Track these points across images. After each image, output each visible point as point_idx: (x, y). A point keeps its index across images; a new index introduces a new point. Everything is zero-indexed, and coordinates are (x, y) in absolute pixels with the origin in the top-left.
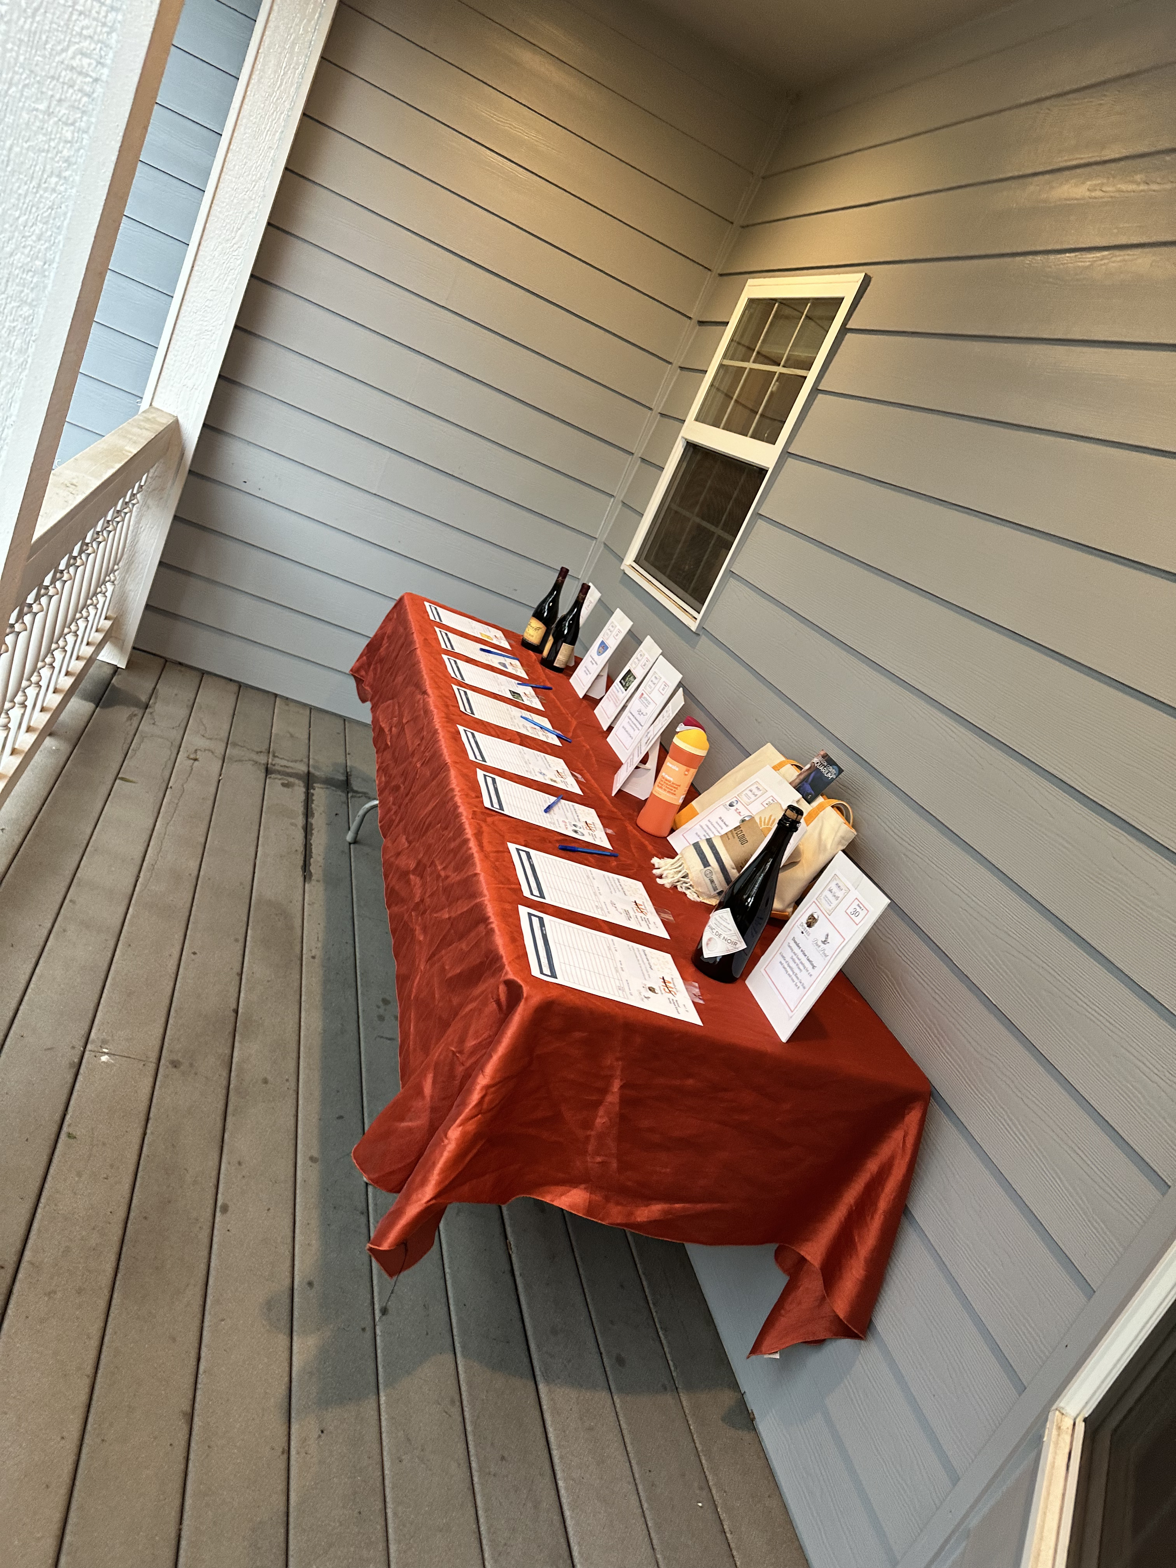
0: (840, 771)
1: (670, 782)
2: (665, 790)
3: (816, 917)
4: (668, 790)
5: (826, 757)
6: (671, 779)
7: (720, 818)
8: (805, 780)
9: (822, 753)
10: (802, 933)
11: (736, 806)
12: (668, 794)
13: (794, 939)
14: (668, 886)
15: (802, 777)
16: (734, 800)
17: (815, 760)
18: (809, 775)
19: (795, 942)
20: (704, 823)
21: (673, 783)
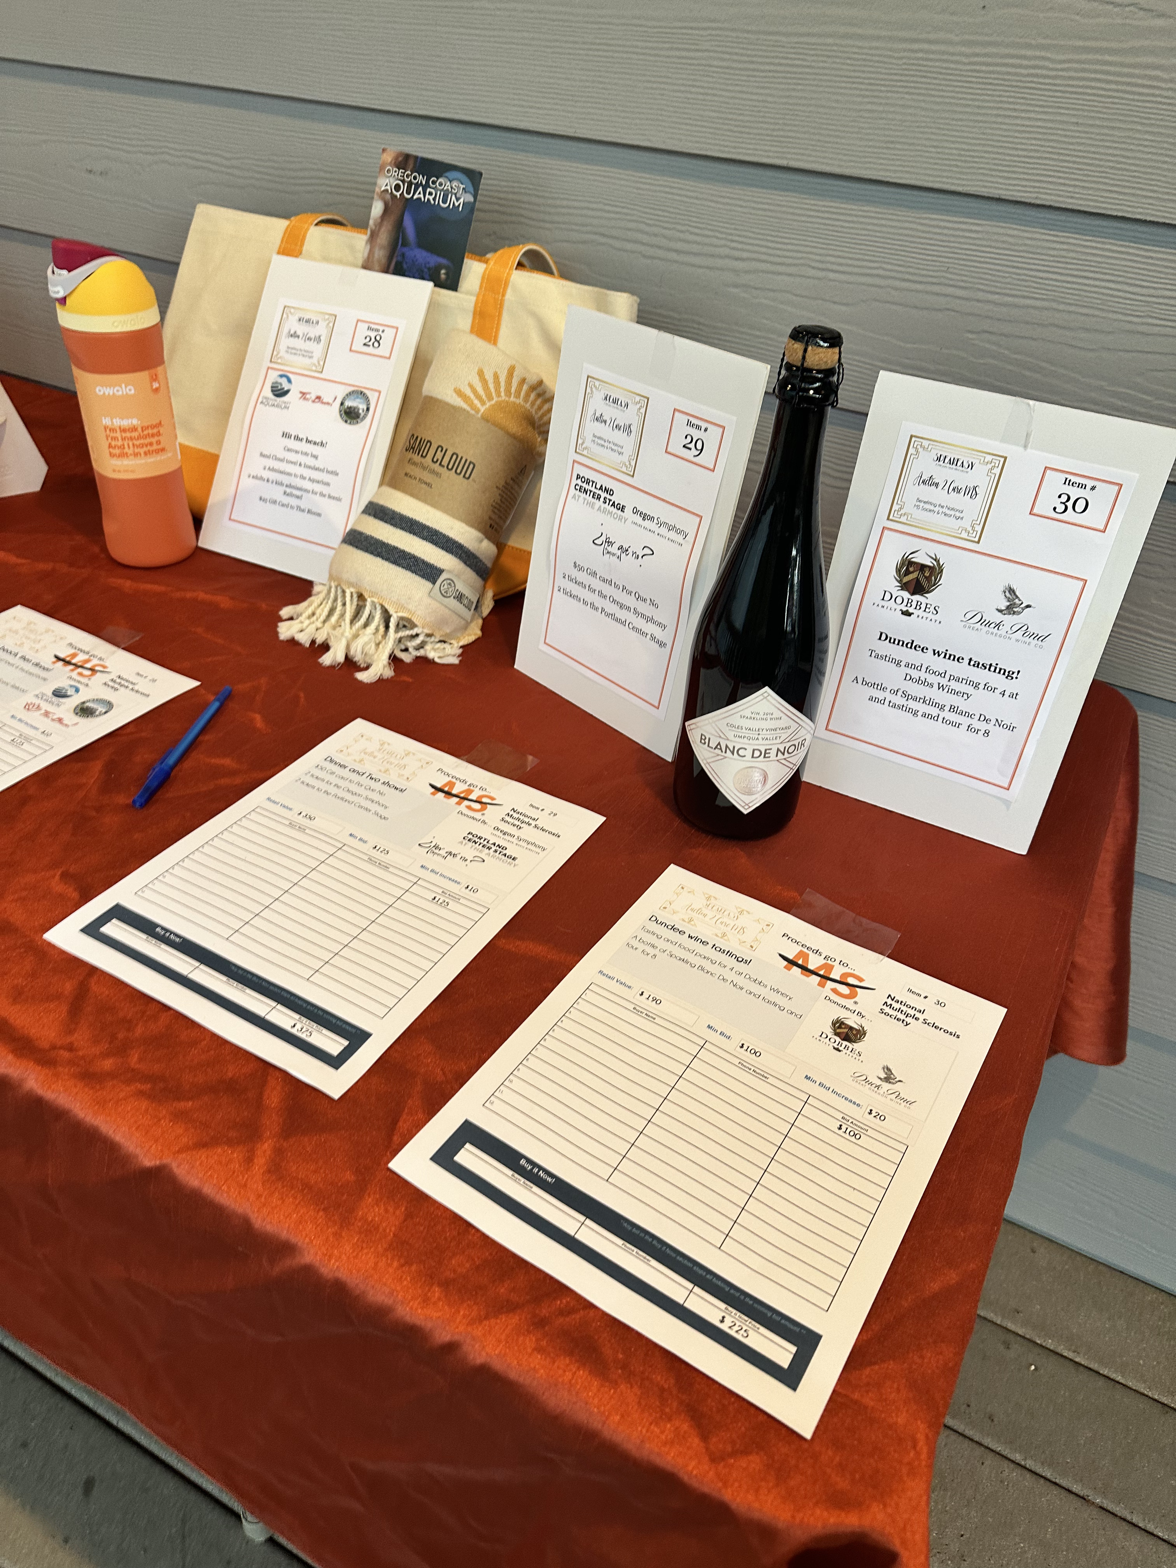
0: (473, 177)
1: (134, 429)
2: (136, 455)
3: (928, 562)
4: (142, 451)
5: (404, 161)
6: (135, 422)
7: (286, 435)
8: (398, 241)
9: (388, 157)
10: (907, 614)
11: (296, 386)
12: (151, 460)
13: (883, 636)
14: (389, 673)
15: (384, 238)
16: (273, 376)
17: (386, 182)
18: (399, 226)
19: (893, 641)
20: (256, 465)
21: (143, 429)
